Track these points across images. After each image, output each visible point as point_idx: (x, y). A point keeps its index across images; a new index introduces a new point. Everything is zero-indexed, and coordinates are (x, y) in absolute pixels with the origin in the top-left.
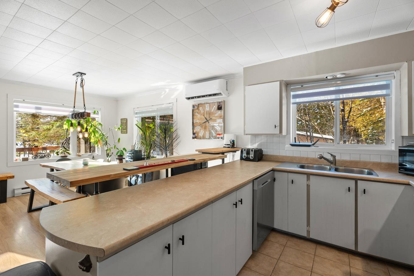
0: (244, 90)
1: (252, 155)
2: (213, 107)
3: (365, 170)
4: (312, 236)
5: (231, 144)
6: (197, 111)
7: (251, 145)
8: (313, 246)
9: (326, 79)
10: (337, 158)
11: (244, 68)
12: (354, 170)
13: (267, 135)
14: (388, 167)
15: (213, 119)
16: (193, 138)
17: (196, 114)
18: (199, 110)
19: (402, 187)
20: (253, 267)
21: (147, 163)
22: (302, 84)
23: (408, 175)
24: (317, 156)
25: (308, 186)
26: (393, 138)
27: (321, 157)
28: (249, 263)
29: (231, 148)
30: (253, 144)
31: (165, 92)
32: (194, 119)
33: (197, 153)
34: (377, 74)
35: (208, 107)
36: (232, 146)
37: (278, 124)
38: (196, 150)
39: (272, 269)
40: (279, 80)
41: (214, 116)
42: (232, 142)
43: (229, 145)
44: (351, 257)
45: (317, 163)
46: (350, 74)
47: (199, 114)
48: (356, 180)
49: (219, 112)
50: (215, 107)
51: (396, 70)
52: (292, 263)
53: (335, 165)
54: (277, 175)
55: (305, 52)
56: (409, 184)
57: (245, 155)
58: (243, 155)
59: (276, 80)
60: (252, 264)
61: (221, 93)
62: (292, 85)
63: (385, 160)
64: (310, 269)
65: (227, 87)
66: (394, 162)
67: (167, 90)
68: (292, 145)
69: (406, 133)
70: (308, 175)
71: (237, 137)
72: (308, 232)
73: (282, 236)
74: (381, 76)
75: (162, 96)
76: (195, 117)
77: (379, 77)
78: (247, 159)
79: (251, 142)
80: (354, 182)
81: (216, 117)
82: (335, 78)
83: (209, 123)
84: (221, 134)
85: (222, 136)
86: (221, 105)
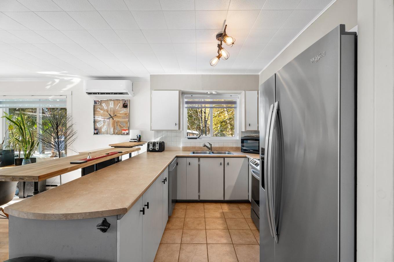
0: (151, 93)
1: (157, 147)
2: (118, 104)
3: (226, 152)
4: (202, 198)
5: (138, 139)
6: (100, 107)
7: (154, 139)
8: (202, 204)
9: (207, 94)
10: (212, 146)
11: (151, 75)
12: (222, 152)
13: (167, 131)
14: (236, 149)
15: (118, 116)
16: (95, 134)
17: (98, 110)
18: (101, 106)
19: (243, 159)
20: (171, 227)
21: (90, 157)
22: (192, 95)
23: (244, 152)
24: (202, 145)
25: (199, 165)
26: (238, 132)
27: (205, 146)
28: (167, 226)
29: (138, 142)
30: (156, 138)
31: (54, 82)
32: (96, 115)
33: (110, 147)
34: (231, 95)
35: (113, 104)
36: (139, 140)
37: (177, 123)
38: (110, 145)
39: (182, 224)
40: (178, 89)
41: (119, 113)
42: (139, 137)
43: (136, 139)
44: (222, 204)
45: (201, 150)
46: (219, 92)
47: (101, 109)
48: (224, 157)
49: (125, 109)
50: (121, 104)
52: (193, 217)
53: (212, 150)
54: (180, 160)
55: (196, 74)
56: (246, 157)
57: (152, 147)
58: (150, 147)
59: (176, 90)
60: (170, 226)
61: (127, 93)
62: (185, 94)
63: (234, 146)
64: (204, 217)
65: (133, 88)
66: (238, 146)
67: (57, 81)
69: (244, 130)
70: (199, 158)
71: (142, 132)
72: (199, 196)
73: (183, 204)
74: (234, 96)
75: (48, 87)
76: (96, 113)
78: (154, 151)
79: (154, 137)
80: (223, 159)
81: (121, 114)
82: (211, 94)
83: (113, 119)
84: (127, 130)
85: (127, 132)
86: (126, 103)
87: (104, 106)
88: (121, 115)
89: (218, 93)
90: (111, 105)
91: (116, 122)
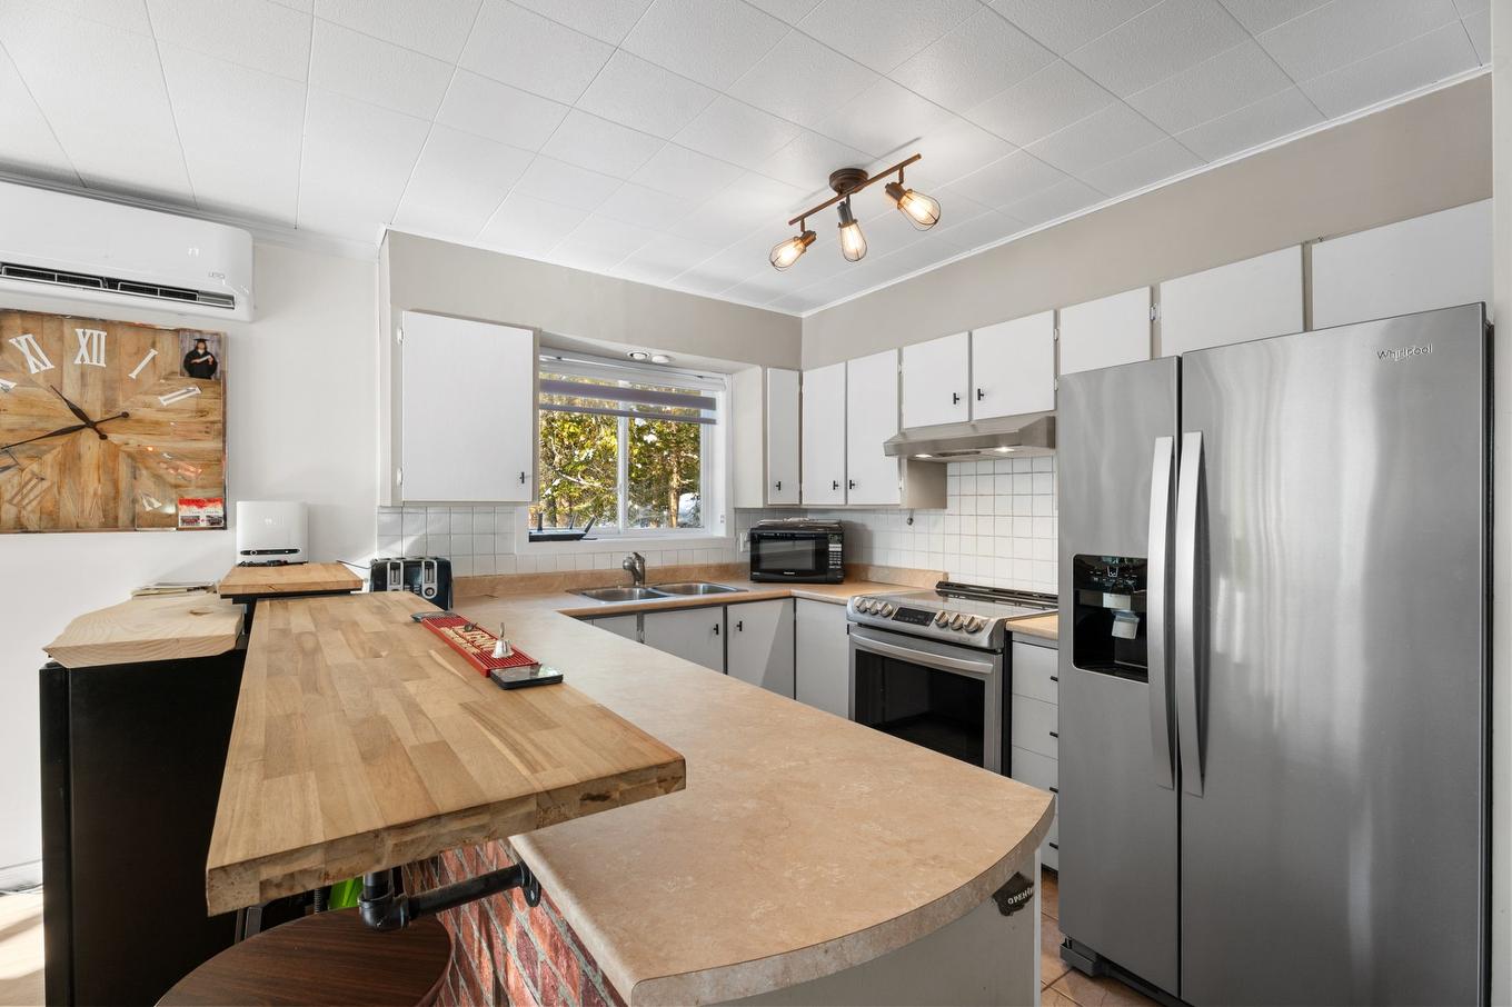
1: (429, 586)
2: (140, 353)
7: (380, 548)
9: (630, 359)
15: (139, 421)
19: (780, 603)
22: (559, 353)
26: (723, 512)
30: (393, 542)
34: (701, 374)
35: (101, 347)
37: (529, 472)
40: (530, 325)
41: (150, 406)
45: (599, 586)
46: (676, 360)
48: (725, 605)
51: (730, 373)
53: (644, 583)
57: (400, 587)
59: (520, 323)
61: (232, 298)
68: (533, 539)
74: (709, 380)
77: (705, 380)
79: (379, 535)
80: (720, 611)
81: (160, 410)
82: (647, 362)
83: (103, 437)
84: (211, 501)
85: (216, 511)
86: (206, 353)
87: (25, 349)
88: (160, 416)
89: (672, 363)
90: (83, 350)
91: (130, 455)
